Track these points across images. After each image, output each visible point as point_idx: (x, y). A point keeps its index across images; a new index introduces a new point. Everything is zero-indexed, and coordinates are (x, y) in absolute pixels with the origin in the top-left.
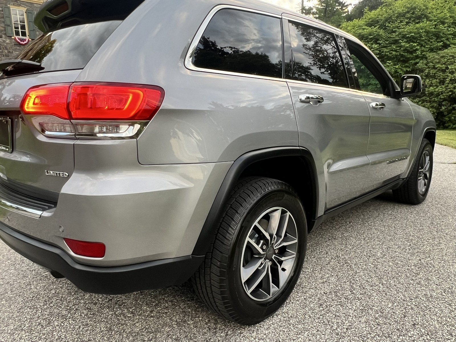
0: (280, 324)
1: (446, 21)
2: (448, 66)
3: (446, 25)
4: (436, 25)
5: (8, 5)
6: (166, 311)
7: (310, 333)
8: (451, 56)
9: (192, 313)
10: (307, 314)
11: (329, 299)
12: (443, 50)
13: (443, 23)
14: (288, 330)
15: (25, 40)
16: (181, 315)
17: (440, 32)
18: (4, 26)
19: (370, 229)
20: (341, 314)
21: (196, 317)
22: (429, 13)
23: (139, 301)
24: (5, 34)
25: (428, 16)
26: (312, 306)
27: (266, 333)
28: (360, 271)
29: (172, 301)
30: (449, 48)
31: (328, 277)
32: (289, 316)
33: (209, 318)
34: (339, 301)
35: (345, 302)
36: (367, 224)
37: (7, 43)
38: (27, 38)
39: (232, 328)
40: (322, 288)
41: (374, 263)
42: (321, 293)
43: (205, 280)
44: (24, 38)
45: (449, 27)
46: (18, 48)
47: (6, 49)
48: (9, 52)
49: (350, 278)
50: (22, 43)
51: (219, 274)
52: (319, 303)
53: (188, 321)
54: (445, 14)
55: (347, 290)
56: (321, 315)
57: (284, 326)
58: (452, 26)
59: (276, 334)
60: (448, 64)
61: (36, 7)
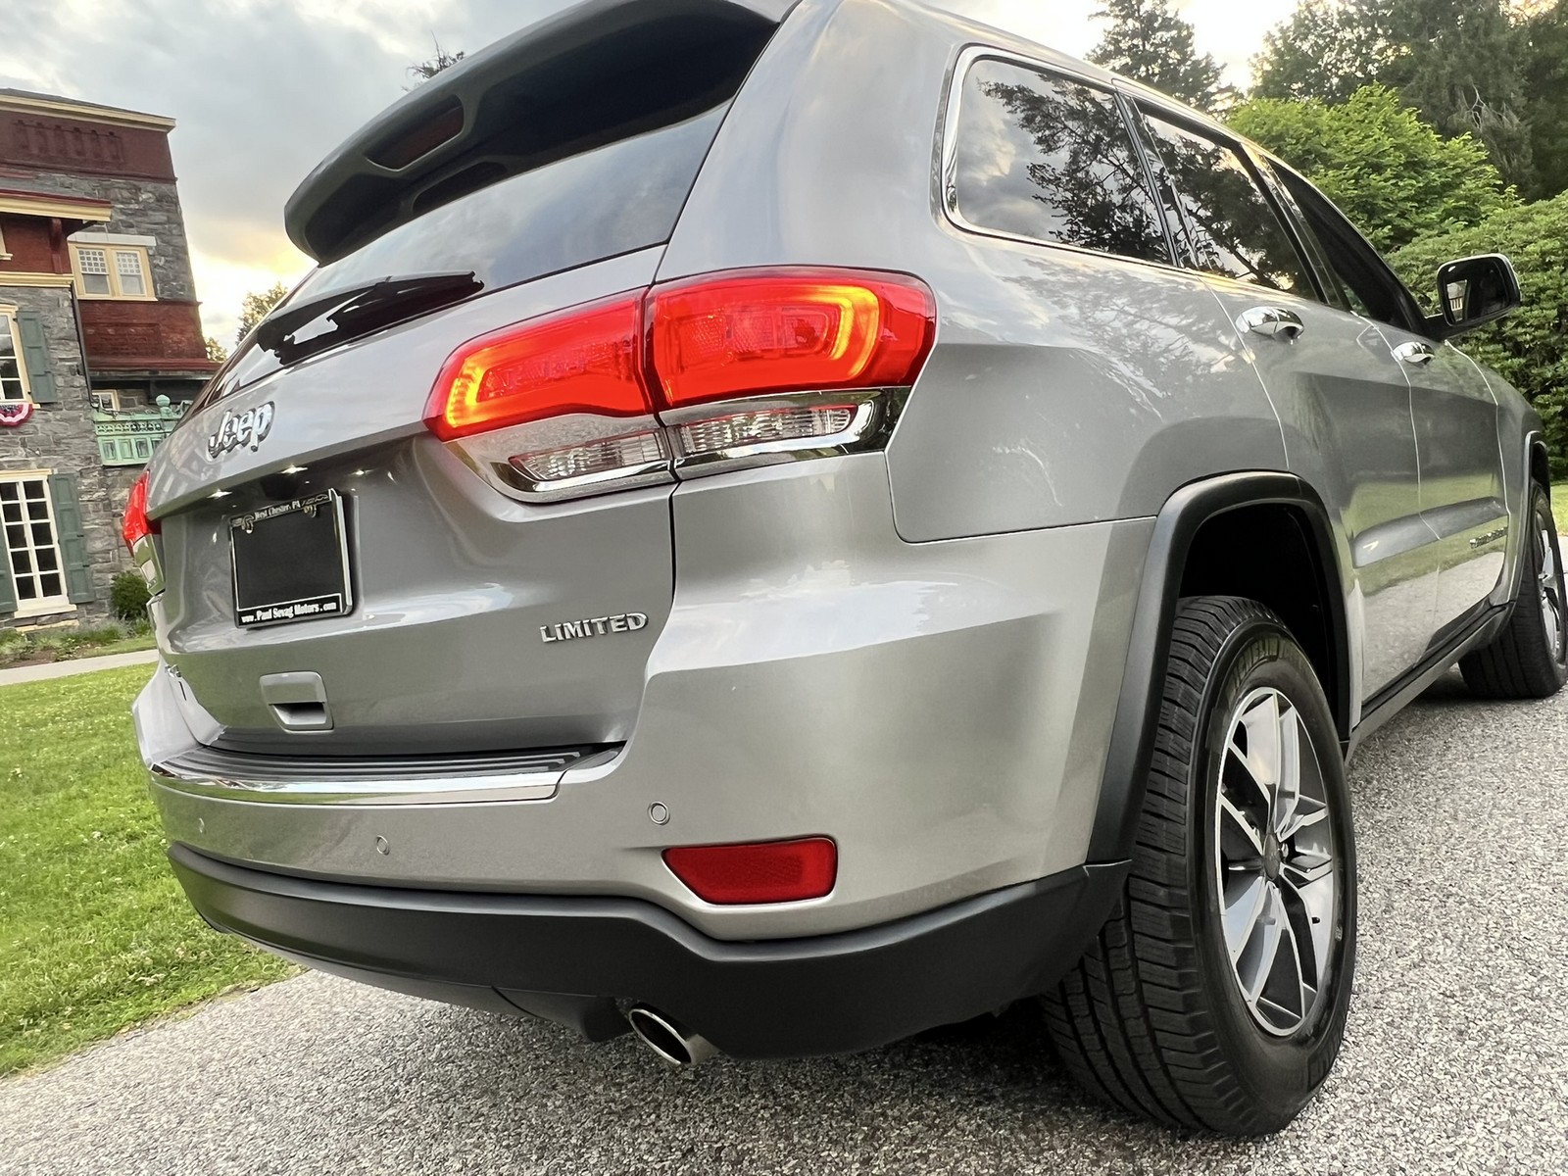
0: (1361, 1116)
1: (1386, 161)
2: (1428, 294)
3: (1388, 173)
4: (1357, 177)
6: (919, 1151)
7: (1493, 1124)
8: (1427, 262)
9: (1018, 1141)
10: (1434, 1068)
11: (1476, 1011)
12: (1398, 249)
13: (1378, 169)
14: (1407, 1130)
15: (20, 409)
16: (981, 1153)
17: (1374, 197)
19: (1448, 786)
20: (1554, 1048)
21: (1042, 1151)
22: (1328, 146)
23: (796, 1139)
25: (1326, 154)
26: (1431, 1040)
27: (1335, 1152)
28: (1515, 911)
29: (918, 1117)
30: (1415, 240)
31: (1421, 947)
32: (1377, 1086)
33: (1090, 1144)
34: (1515, 1009)
35: (1537, 1010)
36: (1430, 776)
38: (25, 401)
39: (1198, 1162)
40: (1426, 982)
41: (1542, 879)
42: (1431, 997)
43: (1109, 972)
44: (15, 402)
45: (1398, 176)
49: (1497, 935)
50: (9, 419)
51: (1169, 934)
52: (1450, 1027)
53: (1023, 1167)
54: (1375, 140)
55: (1517, 970)
56: (1485, 1064)
57: (1383, 1119)
58: (1405, 174)
59: (1374, 1149)
60: (1425, 288)
61: (50, 299)
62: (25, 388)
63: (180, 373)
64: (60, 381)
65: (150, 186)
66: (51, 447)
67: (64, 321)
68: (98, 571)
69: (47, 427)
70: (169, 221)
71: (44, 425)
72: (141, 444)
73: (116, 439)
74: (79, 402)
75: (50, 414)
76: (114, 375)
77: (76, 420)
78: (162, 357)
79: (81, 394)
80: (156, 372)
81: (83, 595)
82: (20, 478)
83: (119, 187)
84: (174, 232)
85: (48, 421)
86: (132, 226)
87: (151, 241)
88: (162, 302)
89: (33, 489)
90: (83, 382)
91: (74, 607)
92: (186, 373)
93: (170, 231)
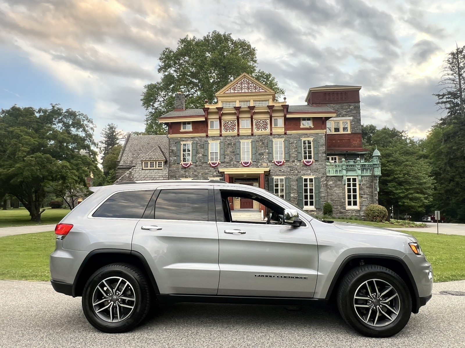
5: (301, 139)
15: (310, 162)
18: (296, 153)
24: (297, 159)
37: (298, 166)
38: (312, 160)
44: (310, 160)
46: (305, 168)
47: (297, 170)
48: (298, 172)
50: (308, 164)
61: (320, 136)
62: (312, 157)
63: (353, 152)
64: (320, 155)
65: (353, 104)
66: (316, 171)
67: (323, 141)
68: (322, 201)
69: (316, 166)
70: (357, 113)
71: (315, 166)
72: (336, 171)
73: (331, 169)
74: (324, 160)
75: (317, 163)
76: (337, 152)
77: (322, 164)
78: (350, 147)
79: (324, 158)
80: (348, 151)
81: (317, 206)
82: (308, 177)
83: (345, 106)
84: (358, 115)
85: (316, 164)
86: (347, 115)
87: (351, 118)
88: (352, 134)
89: (311, 180)
90: (325, 155)
91: (315, 209)
92: (355, 152)
93: (356, 115)
